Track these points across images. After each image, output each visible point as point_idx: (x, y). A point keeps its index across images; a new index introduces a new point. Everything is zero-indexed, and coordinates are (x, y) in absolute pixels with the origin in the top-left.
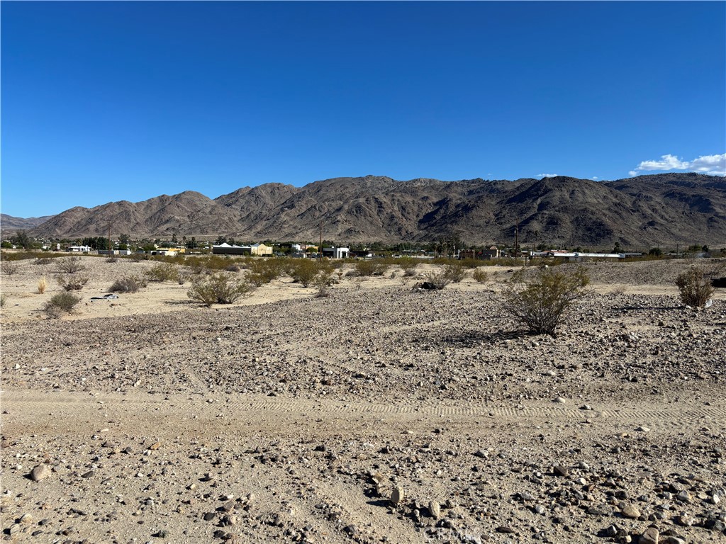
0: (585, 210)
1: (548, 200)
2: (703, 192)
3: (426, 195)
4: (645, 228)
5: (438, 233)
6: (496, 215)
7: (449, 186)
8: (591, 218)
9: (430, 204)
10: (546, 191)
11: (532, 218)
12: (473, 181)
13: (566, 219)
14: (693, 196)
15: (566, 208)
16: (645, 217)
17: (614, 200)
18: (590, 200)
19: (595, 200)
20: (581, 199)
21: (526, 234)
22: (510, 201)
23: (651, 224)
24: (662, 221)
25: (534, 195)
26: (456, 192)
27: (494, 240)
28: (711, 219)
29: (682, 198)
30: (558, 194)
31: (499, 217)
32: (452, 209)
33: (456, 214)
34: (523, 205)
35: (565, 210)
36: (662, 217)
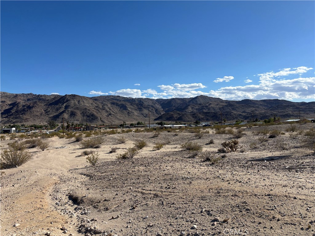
0: (86, 109)
1: (68, 104)
2: (124, 103)
3: (3, 100)
4: (108, 116)
5: (15, 119)
6: (45, 111)
7: (16, 96)
8: (88, 112)
9: (7, 105)
10: (67, 101)
11: (63, 112)
12: (28, 94)
13: (79, 113)
14: (121, 104)
15: (78, 108)
16: (107, 112)
17: (95, 105)
18: (86, 105)
19: (88, 105)
20: (83, 104)
21: (61, 119)
22: (51, 104)
23: (110, 114)
24: (113, 113)
25: (62, 102)
26: (20, 99)
27: (46, 122)
28: (128, 112)
29: (117, 105)
30: (73, 102)
31: (46, 112)
32: (20, 107)
33: (24, 110)
34: (58, 106)
35: (77, 108)
36: (113, 112)
